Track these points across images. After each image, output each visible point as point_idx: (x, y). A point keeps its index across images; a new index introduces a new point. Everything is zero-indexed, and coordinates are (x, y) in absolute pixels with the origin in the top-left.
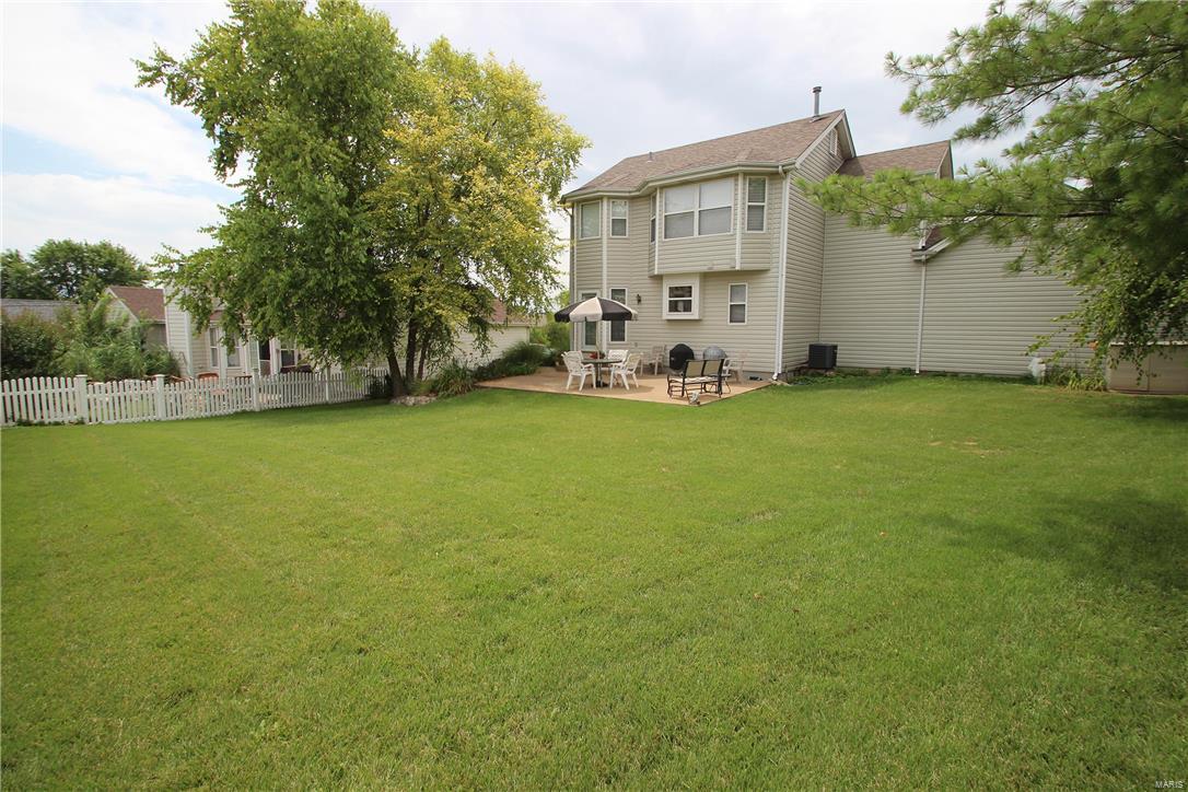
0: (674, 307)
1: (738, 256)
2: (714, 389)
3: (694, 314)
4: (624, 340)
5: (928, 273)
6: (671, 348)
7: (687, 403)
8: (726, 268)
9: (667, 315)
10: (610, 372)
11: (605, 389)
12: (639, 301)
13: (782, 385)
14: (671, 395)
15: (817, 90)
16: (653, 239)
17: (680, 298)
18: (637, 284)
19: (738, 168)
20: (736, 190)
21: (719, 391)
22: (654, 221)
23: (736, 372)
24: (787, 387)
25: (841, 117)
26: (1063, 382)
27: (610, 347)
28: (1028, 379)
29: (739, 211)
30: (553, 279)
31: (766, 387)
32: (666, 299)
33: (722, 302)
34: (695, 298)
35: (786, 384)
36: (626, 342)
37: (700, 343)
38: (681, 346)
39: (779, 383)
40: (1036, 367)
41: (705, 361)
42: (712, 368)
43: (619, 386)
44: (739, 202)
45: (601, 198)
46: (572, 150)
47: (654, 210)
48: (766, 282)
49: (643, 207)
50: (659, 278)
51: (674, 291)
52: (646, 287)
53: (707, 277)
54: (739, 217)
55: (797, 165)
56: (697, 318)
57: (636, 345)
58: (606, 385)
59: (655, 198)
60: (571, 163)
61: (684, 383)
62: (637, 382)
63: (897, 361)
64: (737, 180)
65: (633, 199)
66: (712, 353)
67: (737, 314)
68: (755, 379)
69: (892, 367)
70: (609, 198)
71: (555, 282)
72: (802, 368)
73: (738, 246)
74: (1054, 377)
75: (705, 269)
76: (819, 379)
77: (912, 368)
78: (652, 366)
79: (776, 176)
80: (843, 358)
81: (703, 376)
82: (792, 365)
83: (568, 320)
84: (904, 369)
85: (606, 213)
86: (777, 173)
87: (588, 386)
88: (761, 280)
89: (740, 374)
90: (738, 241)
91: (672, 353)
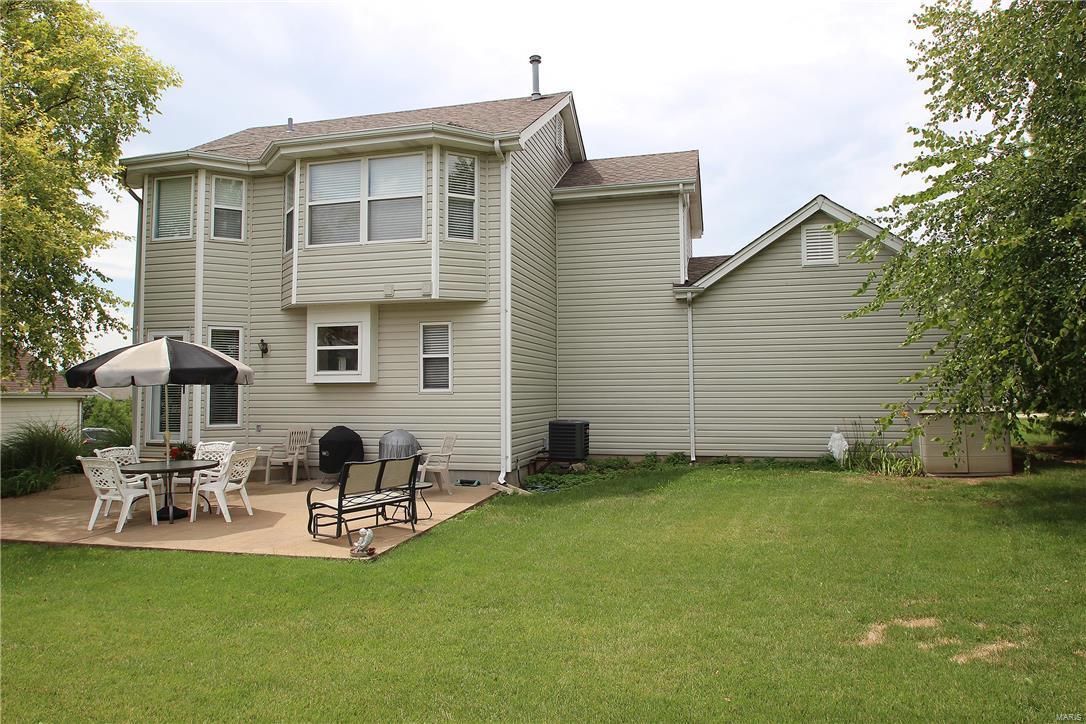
0: (328, 361)
1: (435, 277)
2: (401, 514)
3: (363, 374)
4: (236, 421)
5: (695, 318)
6: (322, 434)
7: (342, 552)
8: (415, 295)
9: (314, 375)
10: (191, 485)
11: (180, 524)
12: (265, 351)
13: (515, 494)
14: (314, 533)
15: (535, 60)
16: (289, 245)
17: (338, 347)
18: (257, 322)
19: (431, 135)
20: (429, 170)
21: (413, 518)
22: (290, 215)
23: (437, 474)
24: (525, 498)
25: (566, 102)
26: (874, 465)
27: (206, 437)
28: (828, 463)
29: (435, 205)
30: (102, 312)
31: (491, 498)
32: (313, 347)
33: (408, 353)
34: (364, 346)
35: (521, 491)
36: (239, 424)
37: (373, 425)
38: (340, 431)
39: (510, 490)
40: (838, 446)
41: (384, 463)
42: (397, 473)
43: (210, 514)
44: (435, 189)
45: (195, 171)
46: (142, 88)
47: (291, 199)
48: (481, 320)
49: (271, 192)
50: (299, 312)
51: (328, 334)
52: (277, 329)
53: (385, 311)
54: (435, 213)
55: (522, 142)
56: (366, 379)
57: (259, 429)
58: (182, 515)
59: (292, 179)
60: (140, 108)
61: (341, 510)
62: (249, 502)
63: (664, 443)
64: (430, 155)
65: (255, 178)
66: (396, 441)
67: (435, 372)
68: (469, 483)
69: (659, 452)
70: (211, 172)
71: (107, 318)
72: (539, 460)
73: (435, 261)
74: (861, 458)
75: (379, 297)
76: (568, 478)
77: (687, 453)
78: (288, 466)
79: (491, 156)
80: (599, 442)
81: (378, 490)
82: (526, 457)
83: (93, 383)
84: (676, 455)
85: (204, 198)
86: (493, 153)
87: (139, 519)
88: (473, 319)
89: (445, 477)
90: (435, 253)
91: (325, 443)
